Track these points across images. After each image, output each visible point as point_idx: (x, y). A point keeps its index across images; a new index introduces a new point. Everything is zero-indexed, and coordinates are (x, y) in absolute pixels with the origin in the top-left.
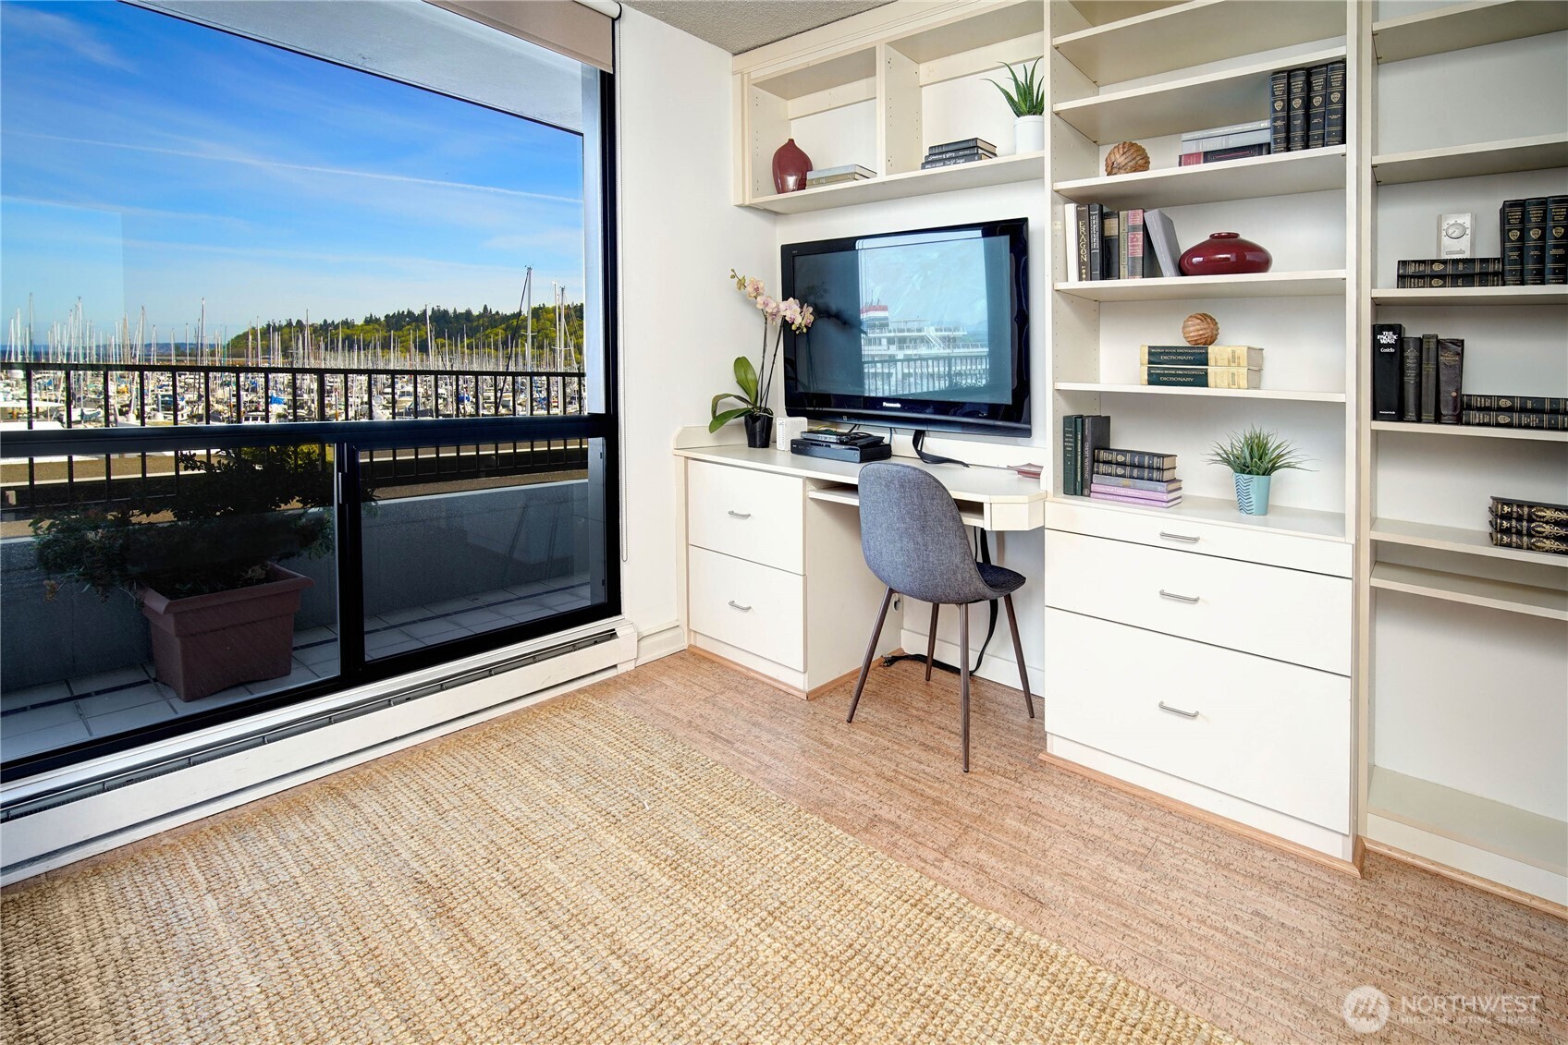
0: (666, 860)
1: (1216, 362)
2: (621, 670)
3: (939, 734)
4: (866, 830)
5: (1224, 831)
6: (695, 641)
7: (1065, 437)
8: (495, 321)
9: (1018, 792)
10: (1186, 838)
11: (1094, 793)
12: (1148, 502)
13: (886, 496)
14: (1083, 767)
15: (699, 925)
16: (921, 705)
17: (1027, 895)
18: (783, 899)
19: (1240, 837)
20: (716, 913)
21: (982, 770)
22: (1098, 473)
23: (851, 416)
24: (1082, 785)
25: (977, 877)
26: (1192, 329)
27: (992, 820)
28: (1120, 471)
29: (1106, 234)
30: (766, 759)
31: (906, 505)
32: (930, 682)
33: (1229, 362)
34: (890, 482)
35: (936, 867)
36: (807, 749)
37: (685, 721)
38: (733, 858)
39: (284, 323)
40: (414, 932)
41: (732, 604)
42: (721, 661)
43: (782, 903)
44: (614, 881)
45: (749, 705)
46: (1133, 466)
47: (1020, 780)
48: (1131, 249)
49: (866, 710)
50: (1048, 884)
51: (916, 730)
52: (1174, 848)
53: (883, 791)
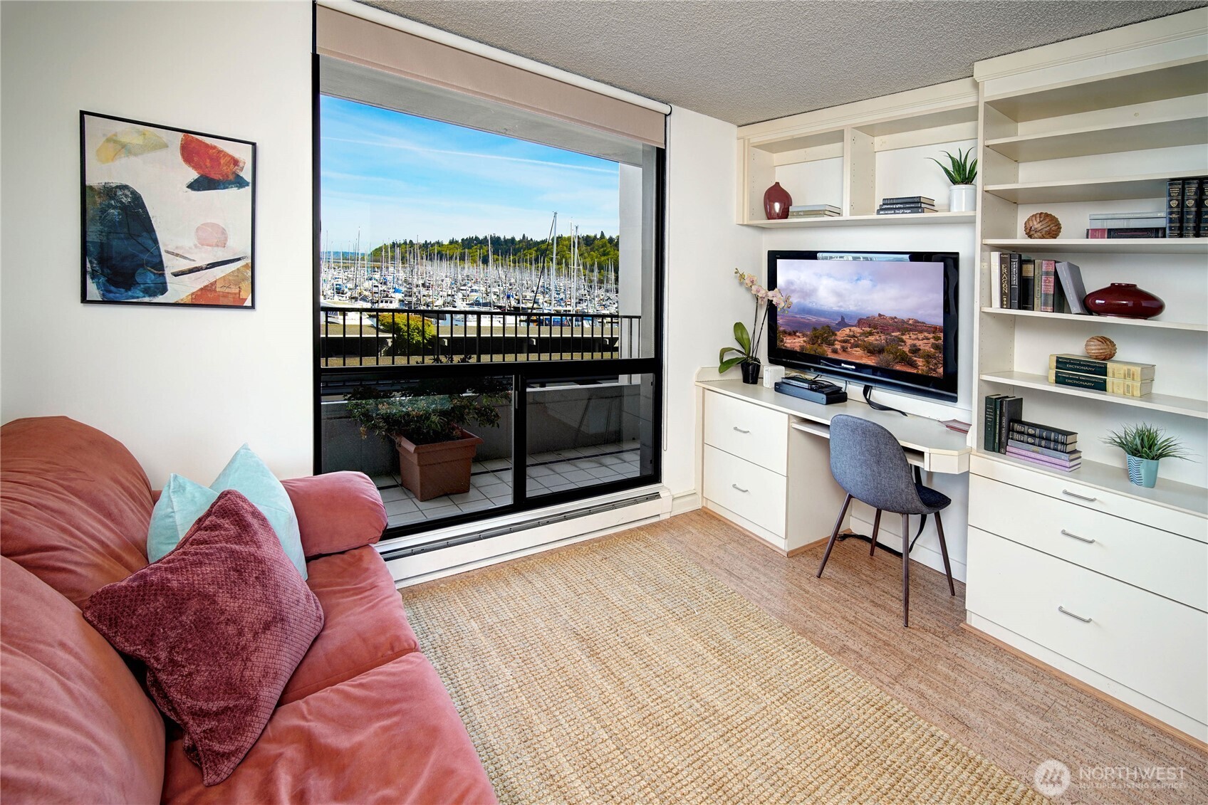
0: (714, 649)
1: (1114, 374)
2: (662, 518)
3: (883, 596)
4: (839, 653)
5: (1110, 706)
6: (707, 503)
7: (986, 411)
8: (530, 245)
9: (945, 648)
10: (1079, 705)
11: (1005, 659)
12: (1053, 465)
13: (851, 438)
14: (996, 639)
15: (742, 693)
16: (868, 573)
17: (957, 719)
18: (791, 687)
19: (1125, 713)
20: (750, 688)
21: (918, 627)
22: (1012, 439)
23: (817, 369)
24: (995, 651)
25: (920, 700)
26: (1093, 347)
27: (928, 663)
28: (1030, 440)
29: (1024, 274)
30: (766, 594)
31: (866, 445)
32: (874, 557)
33: (1125, 376)
34: (855, 429)
35: (890, 688)
36: (792, 592)
37: (709, 559)
38: (756, 656)
39: (402, 242)
40: (581, 663)
41: (734, 486)
42: (726, 521)
43: (791, 690)
44: (685, 656)
45: (749, 555)
46: (1041, 438)
47: (946, 639)
48: (1044, 287)
49: (829, 570)
50: (972, 715)
51: (866, 590)
52: (1069, 710)
53: (848, 630)
